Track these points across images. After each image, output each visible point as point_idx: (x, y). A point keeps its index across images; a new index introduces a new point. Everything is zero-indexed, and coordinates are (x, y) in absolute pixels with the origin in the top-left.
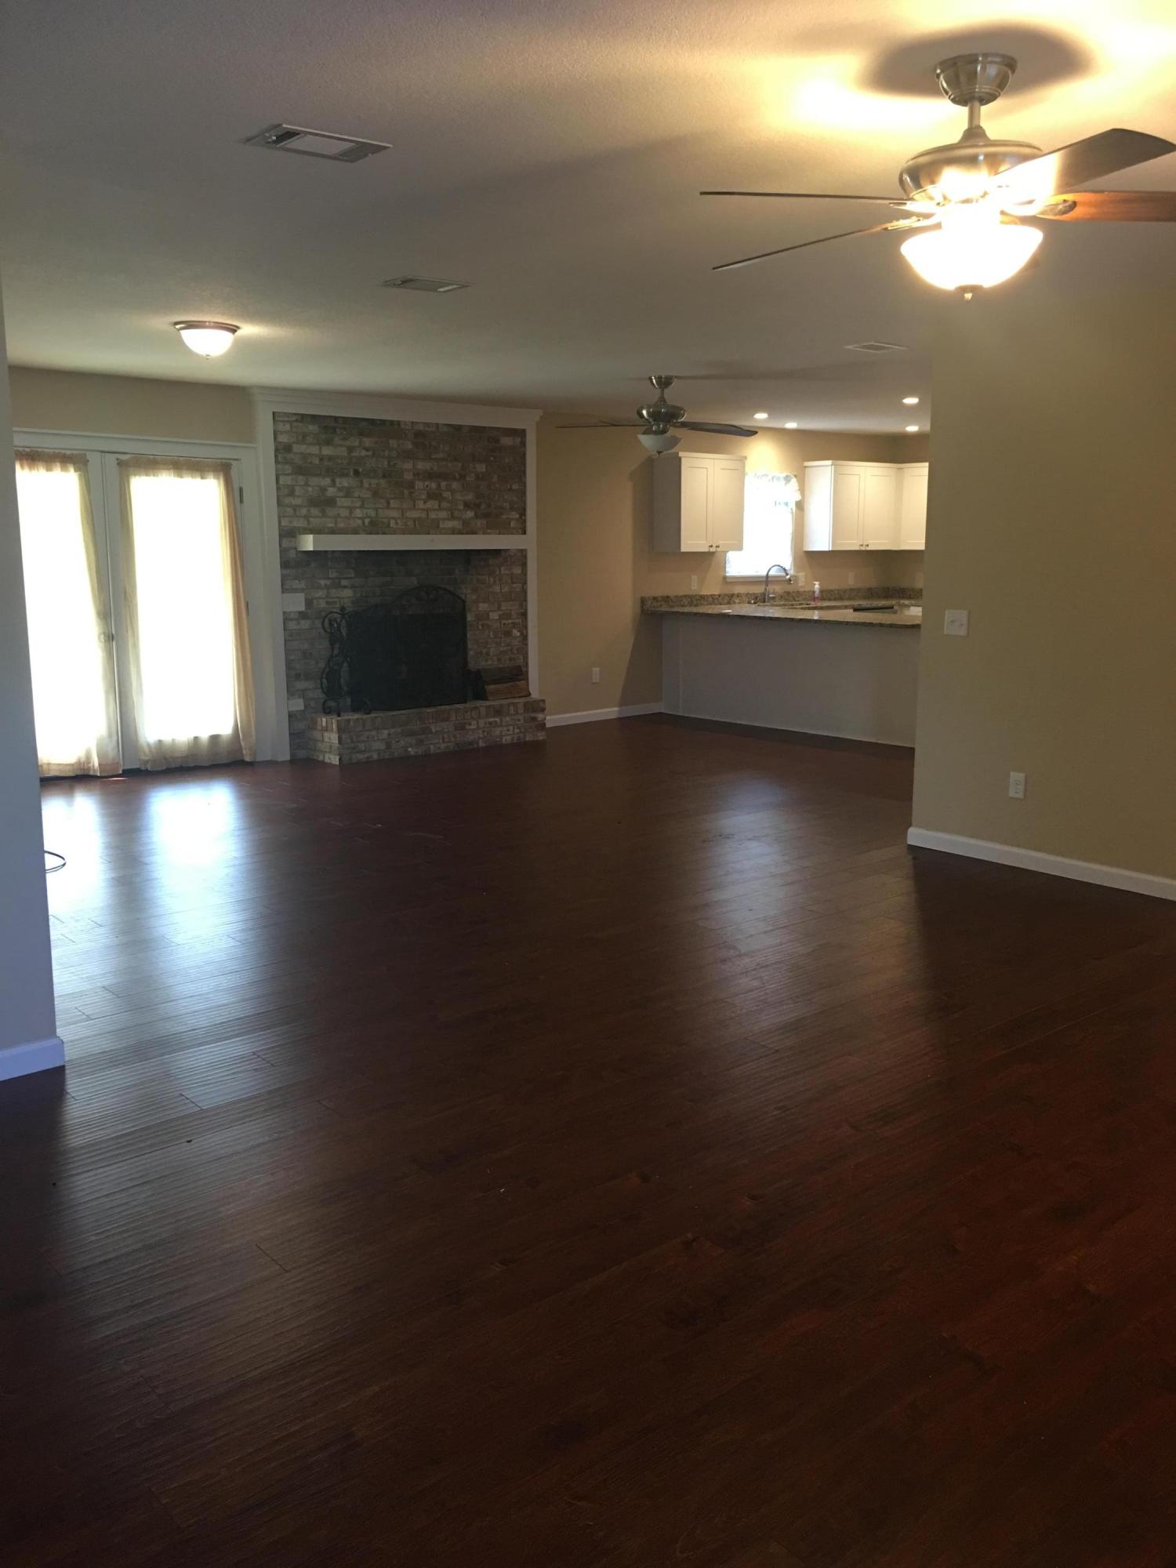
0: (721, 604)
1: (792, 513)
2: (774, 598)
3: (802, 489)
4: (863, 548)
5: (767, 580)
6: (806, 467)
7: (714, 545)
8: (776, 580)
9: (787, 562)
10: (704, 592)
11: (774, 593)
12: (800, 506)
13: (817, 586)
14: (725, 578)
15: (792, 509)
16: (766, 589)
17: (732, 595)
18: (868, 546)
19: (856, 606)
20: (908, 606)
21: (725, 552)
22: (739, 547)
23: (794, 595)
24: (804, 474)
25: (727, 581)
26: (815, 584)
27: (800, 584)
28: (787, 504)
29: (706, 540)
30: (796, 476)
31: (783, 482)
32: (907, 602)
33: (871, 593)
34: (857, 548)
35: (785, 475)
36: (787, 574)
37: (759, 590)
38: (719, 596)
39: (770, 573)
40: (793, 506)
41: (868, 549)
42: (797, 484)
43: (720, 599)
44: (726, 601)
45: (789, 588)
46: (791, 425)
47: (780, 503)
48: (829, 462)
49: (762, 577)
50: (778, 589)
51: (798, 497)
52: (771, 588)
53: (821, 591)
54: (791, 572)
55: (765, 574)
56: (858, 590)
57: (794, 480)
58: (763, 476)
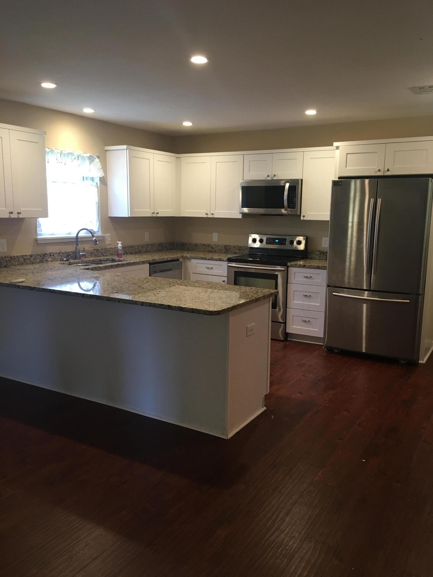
0: (33, 263)
1: (97, 187)
2: (84, 255)
3: (105, 167)
4: (154, 215)
5: (77, 240)
6: (106, 150)
7: (15, 212)
8: (85, 240)
9: (94, 225)
10: (16, 253)
11: (84, 251)
12: (104, 181)
13: (120, 245)
14: (36, 240)
15: (97, 184)
16: (76, 248)
17: (45, 255)
18: (158, 213)
19: (151, 262)
20: (190, 259)
21: (36, 218)
22: (45, 215)
23: (103, 251)
24: (106, 156)
25: (38, 242)
26: (118, 244)
27: (107, 243)
28: (92, 179)
29: (6, 208)
30: (98, 157)
31: (87, 162)
32: (188, 255)
33: (161, 248)
34: (150, 215)
35: (88, 155)
36: (93, 236)
37: (70, 249)
38: (31, 256)
39: (79, 235)
40: (97, 181)
41: (158, 215)
42: (99, 164)
43: (32, 258)
44: (38, 260)
45: (99, 246)
46: (88, 111)
47: (87, 178)
48: (125, 147)
49: (73, 238)
50: (88, 247)
51: (101, 174)
52: (81, 247)
53: (124, 248)
54: (100, 234)
55: (74, 235)
56: (152, 245)
57: (97, 160)
58: (69, 154)
